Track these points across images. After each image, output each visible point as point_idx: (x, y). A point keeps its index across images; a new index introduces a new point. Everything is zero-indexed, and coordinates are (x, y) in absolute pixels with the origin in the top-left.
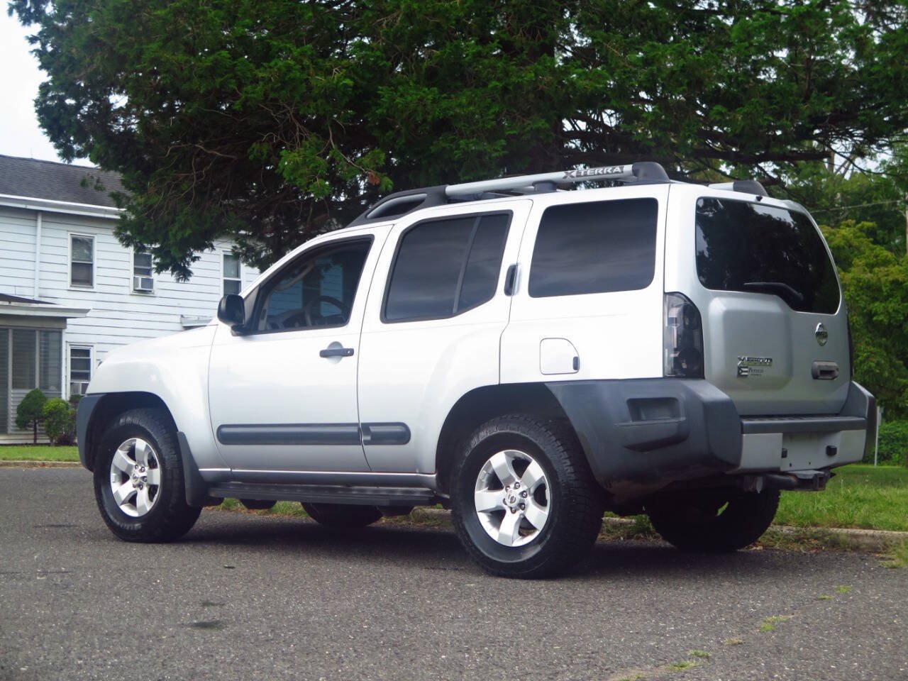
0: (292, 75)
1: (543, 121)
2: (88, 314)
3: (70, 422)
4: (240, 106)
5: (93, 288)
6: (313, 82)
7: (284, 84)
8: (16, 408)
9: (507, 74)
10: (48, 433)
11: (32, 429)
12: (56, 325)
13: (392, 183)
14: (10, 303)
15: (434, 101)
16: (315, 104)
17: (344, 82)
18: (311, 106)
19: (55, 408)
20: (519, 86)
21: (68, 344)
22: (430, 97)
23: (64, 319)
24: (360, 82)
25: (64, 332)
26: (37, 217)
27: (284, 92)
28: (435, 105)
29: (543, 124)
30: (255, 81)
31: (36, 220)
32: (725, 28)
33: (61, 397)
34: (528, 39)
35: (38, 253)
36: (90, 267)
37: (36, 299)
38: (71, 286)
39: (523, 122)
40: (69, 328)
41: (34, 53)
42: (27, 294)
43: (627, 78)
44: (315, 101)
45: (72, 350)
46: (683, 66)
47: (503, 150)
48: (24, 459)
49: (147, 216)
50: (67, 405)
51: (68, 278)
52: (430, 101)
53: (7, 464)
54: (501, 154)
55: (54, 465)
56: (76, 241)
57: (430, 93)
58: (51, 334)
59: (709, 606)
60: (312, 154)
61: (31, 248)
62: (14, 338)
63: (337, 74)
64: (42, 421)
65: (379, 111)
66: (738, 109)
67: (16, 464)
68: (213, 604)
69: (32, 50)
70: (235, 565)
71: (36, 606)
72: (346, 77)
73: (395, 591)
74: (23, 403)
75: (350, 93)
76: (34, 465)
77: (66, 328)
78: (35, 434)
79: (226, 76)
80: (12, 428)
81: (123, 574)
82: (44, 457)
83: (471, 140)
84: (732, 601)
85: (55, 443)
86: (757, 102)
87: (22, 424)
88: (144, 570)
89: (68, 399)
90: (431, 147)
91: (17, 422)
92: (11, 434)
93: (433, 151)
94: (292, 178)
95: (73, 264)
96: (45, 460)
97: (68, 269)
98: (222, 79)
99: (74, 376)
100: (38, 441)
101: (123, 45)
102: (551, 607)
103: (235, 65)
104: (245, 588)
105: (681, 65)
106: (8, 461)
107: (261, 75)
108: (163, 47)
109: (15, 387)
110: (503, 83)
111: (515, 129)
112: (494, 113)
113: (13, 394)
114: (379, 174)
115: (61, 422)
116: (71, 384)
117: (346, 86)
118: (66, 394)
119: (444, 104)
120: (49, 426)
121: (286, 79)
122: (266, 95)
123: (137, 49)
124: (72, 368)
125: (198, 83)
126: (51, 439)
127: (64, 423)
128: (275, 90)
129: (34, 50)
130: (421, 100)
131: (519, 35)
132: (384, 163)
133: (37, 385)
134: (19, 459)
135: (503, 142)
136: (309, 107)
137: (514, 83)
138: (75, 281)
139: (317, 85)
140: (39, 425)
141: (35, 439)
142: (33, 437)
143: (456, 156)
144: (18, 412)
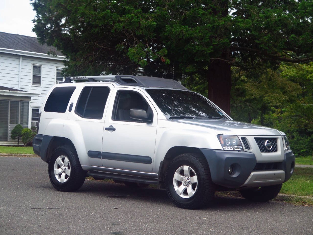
0: (133, 20)
1: (227, 39)
2: (39, 96)
3: (32, 137)
4: (114, 31)
5: (41, 85)
6: (141, 23)
7: (131, 23)
8: (11, 131)
9: (214, 21)
10: (23, 141)
11: (17, 139)
12: (27, 100)
13: (169, 61)
14: (10, 91)
15: (187, 31)
16: (142, 31)
17: (153, 23)
18: (140, 31)
19: (26, 132)
20: (218, 26)
21: (31, 107)
22: (185, 30)
23: (30, 98)
24: (159, 23)
25: (30, 102)
26: (20, 57)
27: (131, 26)
28: (187, 33)
29: (227, 41)
30: (119, 21)
31: (20, 59)
32: (296, 3)
33: (28, 128)
34: (221, 7)
35: (20, 71)
36: (40, 77)
37: (19, 89)
38: (32, 84)
39: (219, 39)
40: (32, 101)
41: (32, 4)
42: (16, 87)
43: (259, 23)
44: (142, 29)
45: (32, 109)
46: (280, 19)
47: (212, 50)
48: (18, 153)
49: (76, 69)
50: (31, 131)
51: (32, 81)
52: (185, 31)
53: (12, 155)
54: (211, 52)
55: (29, 156)
56: (34, 67)
57: (185, 28)
58: (24, 103)
59: (293, 231)
60: (140, 50)
61: (17, 70)
62: (11, 104)
63: (150, 20)
64: (21, 137)
65: (165, 34)
66: (300, 36)
67: (15, 155)
68: (115, 225)
69: (31, 3)
70: (117, 207)
71: (53, 223)
72: (154, 21)
73: (178, 220)
74: (14, 129)
75: (155, 27)
76: (22, 156)
77: (30, 101)
78: (18, 142)
79: (109, 20)
80: (9, 139)
81: (79, 210)
82: (25, 153)
83: (200, 46)
84: (301, 229)
85: (26, 145)
86: (308, 34)
87: (13, 138)
88: (86, 208)
89: (31, 128)
90: (185, 48)
91: (11, 137)
92: (9, 141)
93: (185, 50)
94: (133, 59)
95: (33, 76)
96: (26, 154)
97: (31, 78)
98: (107, 21)
99: (33, 119)
100: (19, 144)
101: (70, 7)
102: (236, 229)
103: (112, 16)
104: (124, 218)
105: (279, 19)
106: (12, 154)
107: (122, 20)
108: (85, 8)
109: (10, 123)
110: (212, 25)
111: (216, 42)
112: (208, 36)
113: (10, 126)
114: (165, 58)
115: (28, 137)
116: (32, 122)
117: (153, 24)
118: (30, 126)
119: (190, 32)
120: (24, 139)
121: (132, 22)
122: (124, 27)
123: (76, 8)
124: (32, 116)
125: (99, 22)
126: (24, 144)
127: (29, 138)
128: (127, 25)
129: (32, 3)
130: (182, 30)
131: (218, 5)
132: (167, 54)
133: (19, 123)
134: (16, 153)
135: (212, 47)
136: (139, 32)
137: (216, 25)
138: (34, 82)
139: (143, 24)
140: (20, 138)
141: (18, 144)
142: (17, 142)
143: (194, 52)
144: (12, 133)
